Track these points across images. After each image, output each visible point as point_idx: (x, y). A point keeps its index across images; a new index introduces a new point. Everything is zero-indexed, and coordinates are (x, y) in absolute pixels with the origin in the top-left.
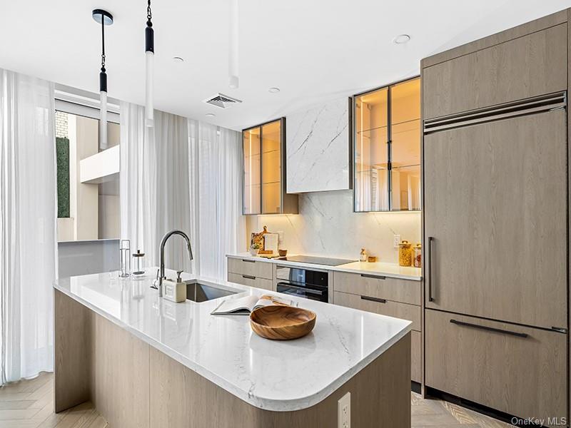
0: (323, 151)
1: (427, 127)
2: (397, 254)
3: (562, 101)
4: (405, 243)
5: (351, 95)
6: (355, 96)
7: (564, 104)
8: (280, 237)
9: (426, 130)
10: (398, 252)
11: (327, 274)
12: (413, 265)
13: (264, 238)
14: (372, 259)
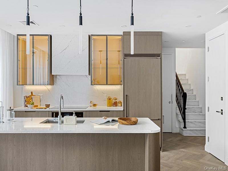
0: (75, 56)
1: (125, 56)
2: (106, 102)
3: (160, 56)
4: (109, 97)
5: (90, 34)
6: (92, 35)
7: (160, 57)
8: (41, 98)
9: (125, 57)
10: (107, 102)
11: (83, 113)
12: (112, 106)
13: (32, 98)
14: (95, 105)
